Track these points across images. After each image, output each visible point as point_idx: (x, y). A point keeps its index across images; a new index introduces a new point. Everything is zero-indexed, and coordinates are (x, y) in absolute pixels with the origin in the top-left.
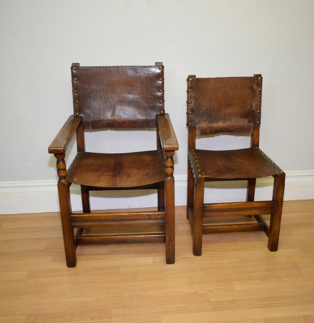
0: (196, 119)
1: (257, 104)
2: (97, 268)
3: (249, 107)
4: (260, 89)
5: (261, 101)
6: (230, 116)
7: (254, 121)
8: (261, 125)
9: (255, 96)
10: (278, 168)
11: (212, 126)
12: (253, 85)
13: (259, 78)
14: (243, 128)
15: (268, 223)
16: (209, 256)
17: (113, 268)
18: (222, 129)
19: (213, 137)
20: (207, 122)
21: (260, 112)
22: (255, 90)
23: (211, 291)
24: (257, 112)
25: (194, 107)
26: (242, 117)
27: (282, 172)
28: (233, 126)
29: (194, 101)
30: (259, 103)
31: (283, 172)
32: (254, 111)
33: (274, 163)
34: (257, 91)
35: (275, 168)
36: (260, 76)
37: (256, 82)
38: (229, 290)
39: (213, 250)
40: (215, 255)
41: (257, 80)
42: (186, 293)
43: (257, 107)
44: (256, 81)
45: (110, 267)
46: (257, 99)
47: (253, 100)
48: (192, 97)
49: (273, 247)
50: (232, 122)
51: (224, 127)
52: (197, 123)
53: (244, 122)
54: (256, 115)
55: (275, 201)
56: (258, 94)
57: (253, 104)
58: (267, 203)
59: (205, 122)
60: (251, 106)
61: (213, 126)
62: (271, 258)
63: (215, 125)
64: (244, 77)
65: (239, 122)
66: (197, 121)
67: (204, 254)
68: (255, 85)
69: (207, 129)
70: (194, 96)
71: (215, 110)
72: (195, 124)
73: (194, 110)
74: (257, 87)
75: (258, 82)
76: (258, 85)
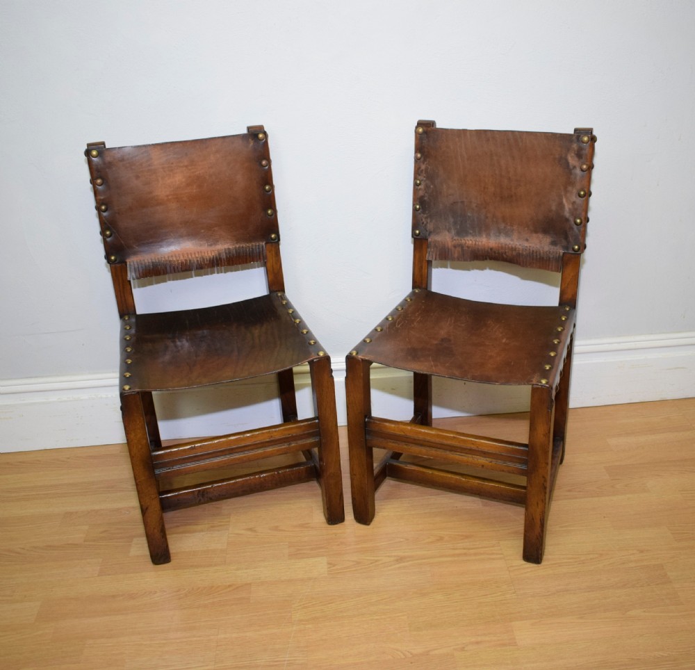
0: (429, 220)
1: (574, 202)
3: (554, 207)
4: (585, 167)
6: (507, 224)
7: (564, 243)
9: (569, 182)
11: (463, 241)
12: (566, 156)
13: (587, 139)
14: (538, 257)
16: (457, 552)
17: (237, 588)
18: (487, 251)
19: (468, 269)
20: (453, 232)
22: (571, 167)
23: (463, 649)
24: (573, 223)
25: (426, 194)
26: (536, 232)
28: (513, 249)
29: (425, 181)
30: (579, 201)
32: (567, 220)
36: (589, 131)
37: (576, 148)
38: (504, 645)
41: (578, 143)
42: (404, 654)
43: (576, 210)
44: (575, 146)
45: (230, 586)
46: (575, 191)
47: (566, 191)
48: (422, 171)
50: (512, 240)
51: (491, 249)
52: (430, 233)
53: (540, 244)
54: (571, 228)
56: (579, 178)
57: (564, 201)
59: (449, 231)
60: (561, 205)
61: (466, 243)
63: (471, 242)
65: (527, 240)
66: (430, 227)
68: (573, 154)
69: (453, 248)
70: (426, 169)
71: (474, 205)
72: (428, 233)
73: (425, 201)
74: (576, 159)
75: (580, 149)
76: (579, 155)
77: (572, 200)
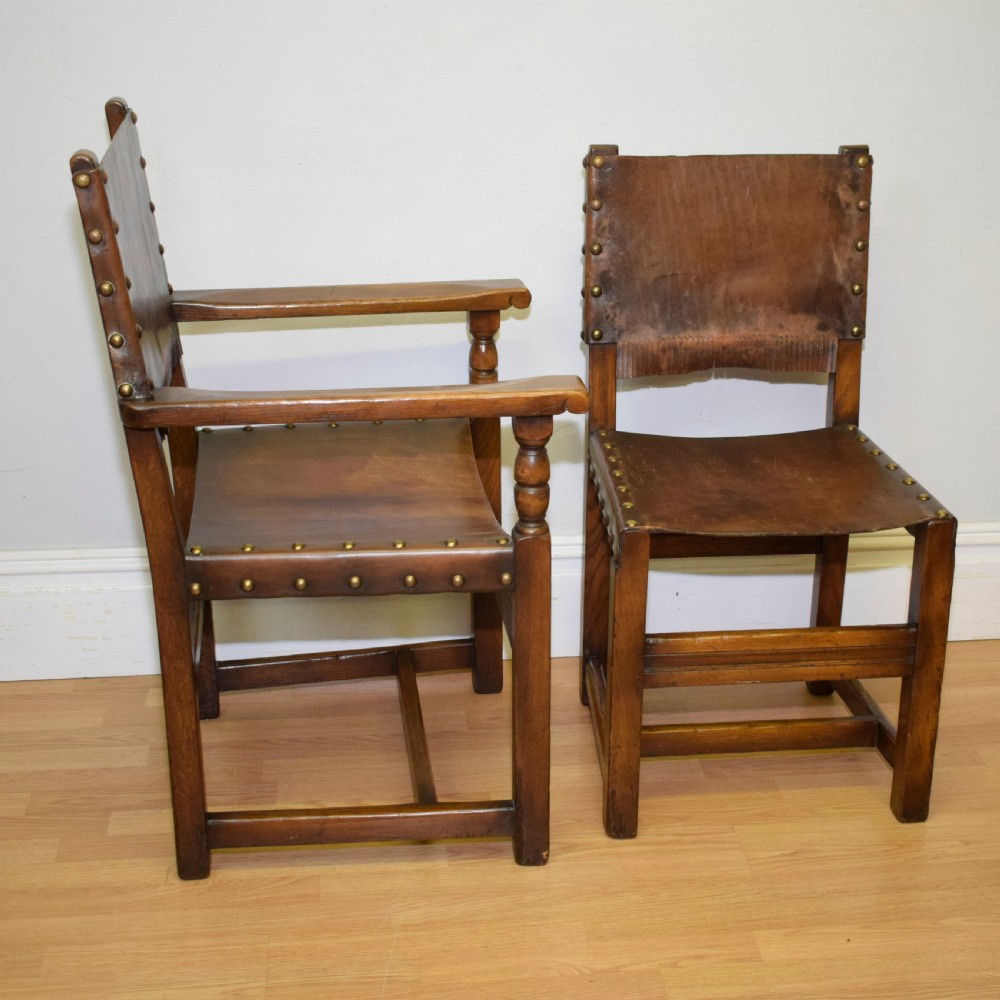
0: (618, 311)
1: (850, 260)
2: (231, 881)
3: (819, 270)
4: (861, 204)
5: (865, 248)
6: (747, 304)
7: (839, 324)
8: (867, 342)
9: (843, 230)
10: (929, 498)
11: (678, 340)
12: (835, 187)
13: (861, 161)
14: (800, 351)
15: (891, 714)
17: (298, 881)
18: (718, 352)
19: (685, 385)
20: (661, 326)
21: (863, 292)
22: (844, 206)
23: (675, 965)
24: (849, 291)
25: (612, 267)
26: (794, 312)
27: (942, 515)
28: (759, 344)
29: (609, 245)
30: (858, 256)
31: (948, 515)
32: (841, 288)
33: (913, 483)
34: (853, 211)
35: (919, 498)
36: (864, 150)
37: (849, 177)
38: (743, 960)
39: (679, 819)
40: (688, 835)
41: (853, 166)
42: (579, 971)
43: (853, 271)
44: (847, 173)
46: (850, 242)
47: (837, 242)
48: (604, 229)
49: (912, 804)
50: (757, 329)
51: (724, 348)
52: (621, 331)
53: (801, 329)
54: (848, 300)
55: (916, 625)
56: (854, 222)
57: (836, 259)
58: (884, 633)
59: (653, 324)
60: (830, 264)
61: (681, 343)
62: (901, 846)
63: (690, 340)
64: (801, 156)
65: (781, 327)
66: (621, 321)
67: (647, 831)
68: (845, 186)
69: (661, 354)
70: (611, 226)
71: (693, 279)
72: (616, 332)
73: (610, 278)
74: (851, 192)
75: (856, 177)
76: (854, 187)
77: (847, 257)
